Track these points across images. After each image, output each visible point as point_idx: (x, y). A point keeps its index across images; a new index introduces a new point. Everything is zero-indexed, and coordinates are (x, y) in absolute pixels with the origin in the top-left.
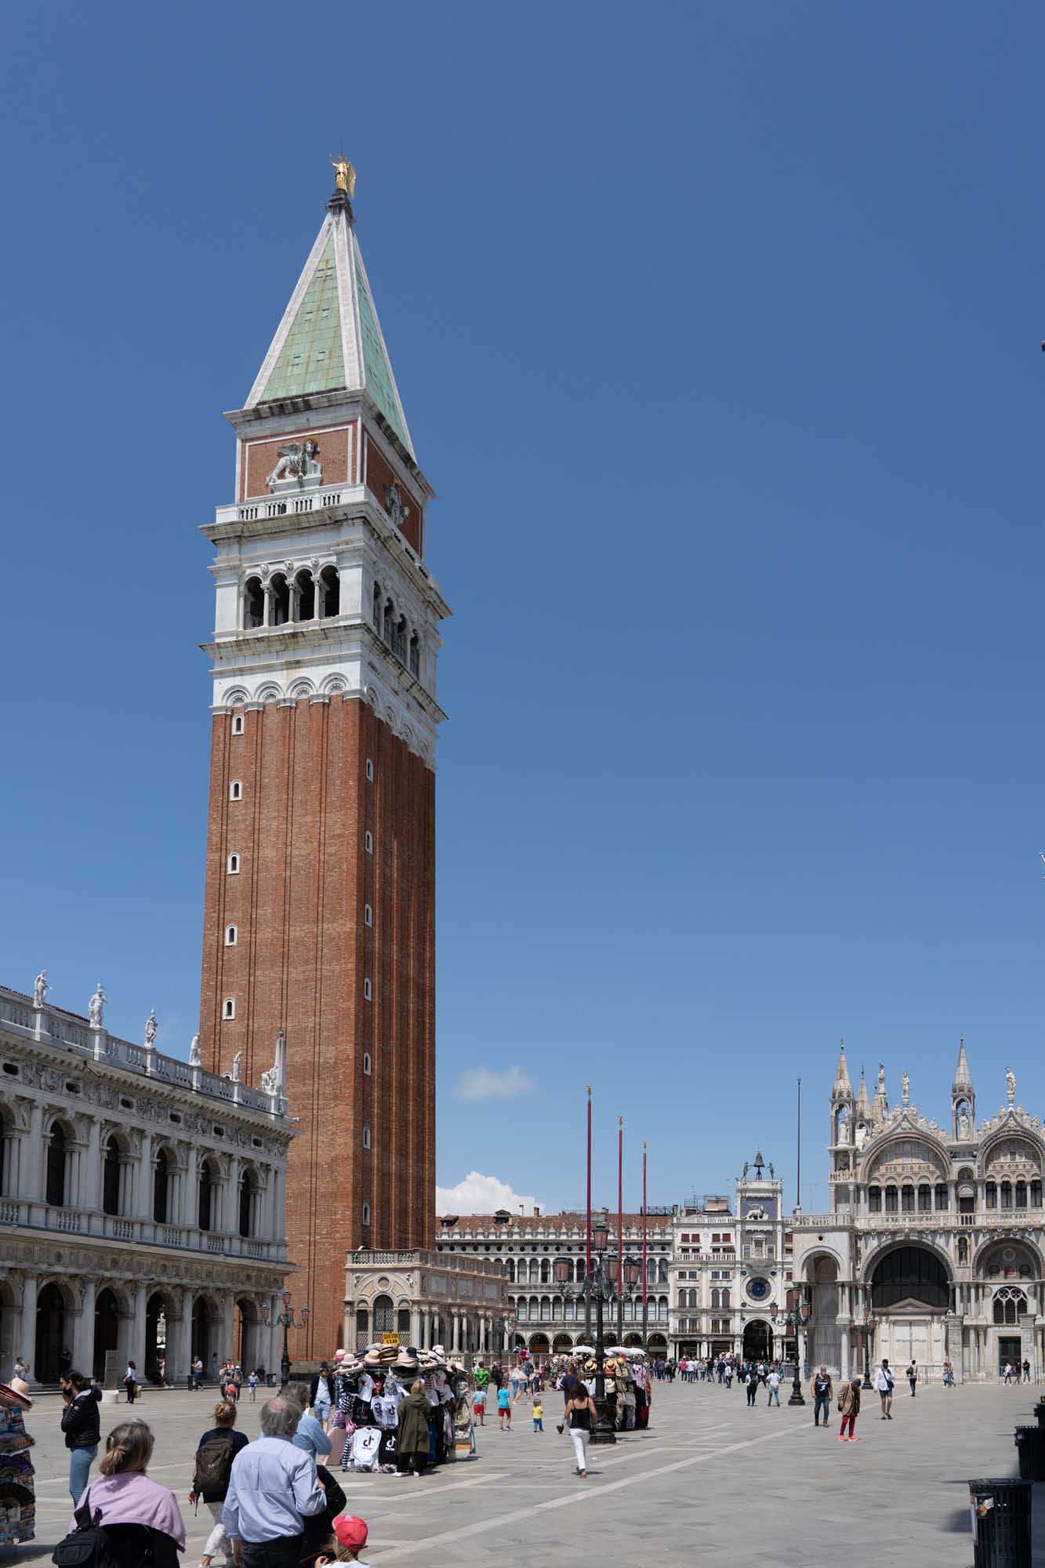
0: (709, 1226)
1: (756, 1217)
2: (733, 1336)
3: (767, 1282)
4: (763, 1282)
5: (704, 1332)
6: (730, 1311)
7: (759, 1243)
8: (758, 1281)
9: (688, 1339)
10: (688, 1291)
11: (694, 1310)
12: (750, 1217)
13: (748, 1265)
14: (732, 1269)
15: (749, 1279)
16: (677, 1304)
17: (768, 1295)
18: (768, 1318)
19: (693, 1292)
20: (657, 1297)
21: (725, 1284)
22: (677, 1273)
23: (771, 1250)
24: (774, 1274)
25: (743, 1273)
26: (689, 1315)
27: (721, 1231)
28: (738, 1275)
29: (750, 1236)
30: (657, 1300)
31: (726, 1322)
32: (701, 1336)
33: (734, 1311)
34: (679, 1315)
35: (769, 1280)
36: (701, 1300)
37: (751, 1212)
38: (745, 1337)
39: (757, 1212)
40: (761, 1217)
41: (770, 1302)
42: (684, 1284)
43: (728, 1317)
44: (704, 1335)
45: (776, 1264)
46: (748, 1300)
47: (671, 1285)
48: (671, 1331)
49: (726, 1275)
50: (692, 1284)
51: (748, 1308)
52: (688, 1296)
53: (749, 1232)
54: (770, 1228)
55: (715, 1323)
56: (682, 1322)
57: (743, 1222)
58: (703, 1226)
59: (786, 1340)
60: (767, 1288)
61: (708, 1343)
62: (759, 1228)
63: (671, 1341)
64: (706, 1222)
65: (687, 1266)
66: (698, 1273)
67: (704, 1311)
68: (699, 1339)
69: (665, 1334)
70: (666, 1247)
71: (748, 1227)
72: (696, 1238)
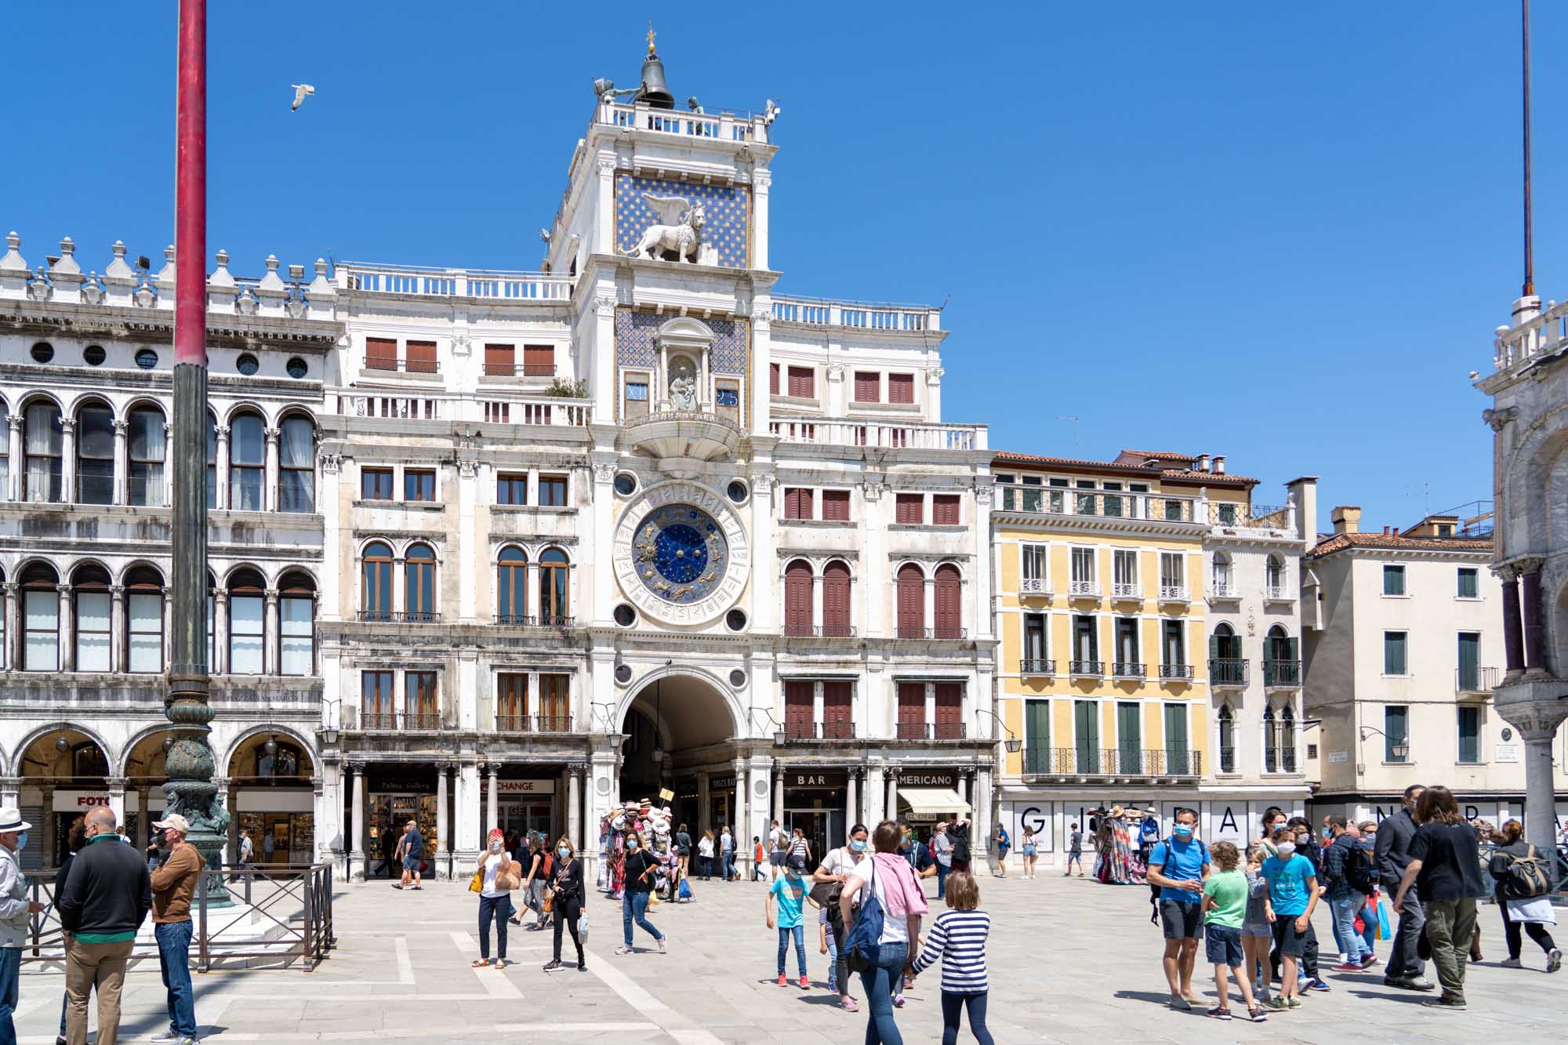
0: (472, 308)
1: (671, 255)
2: (584, 742)
3: (713, 526)
4: (694, 524)
5: (468, 724)
6: (569, 640)
7: (683, 365)
8: (684, 520)
9: (401, 754)
10: (400, 549)
11: (429, 630)
12: (651, 250)
13: (643, 450)
14: (579, 464)
15: (644, 508)
16: (356, 602)
17: (714, 581)
18: (716, 670)
19: (422, 551)
20: (272, 571)
21: (549, 525)
22: (352, 472)
23: (727, 396)
24: (737, 491)
25: (624, 484)
26: (406, 655)
27: (520, 335)
28: (605, 491)
29: (651, 332)
30: (272, 586)
31: (556, 686)
32: (456, 741)
33: (585, 641)
34: (364, 649)
35: (723, 518)
36: (454, 588)
37: (652, 234)
38: (627, 748)
39: (680, 233)
40: (693, 258)
41: (726, 605)
42: (381, 519)
43: (562, 661)
44: (471, 738)
45: (747, 448)
46: (643, 598)
47: (332, 524)
48: (332, 718)
49: (554, 487)
50: (417, 521)
51: (640, 625)
52: (399, 571)
53: (646, 315)
54: (724, 301)
55: (512, 686)
56: (376, 681)
57: (625, 271)
58: (449, 306)
59: (785, 761)
60: (712, 553)
61: (484, 774)
62: (684, 298)
63: (331, 763)
64: (461, 290)
65: (395, 442)
66: (443, 474)
67: (467, 637)
68: (445, 754)
69: (306, 732)
70: (310, 360)
71: (645, 294)
72: (423, 356)
